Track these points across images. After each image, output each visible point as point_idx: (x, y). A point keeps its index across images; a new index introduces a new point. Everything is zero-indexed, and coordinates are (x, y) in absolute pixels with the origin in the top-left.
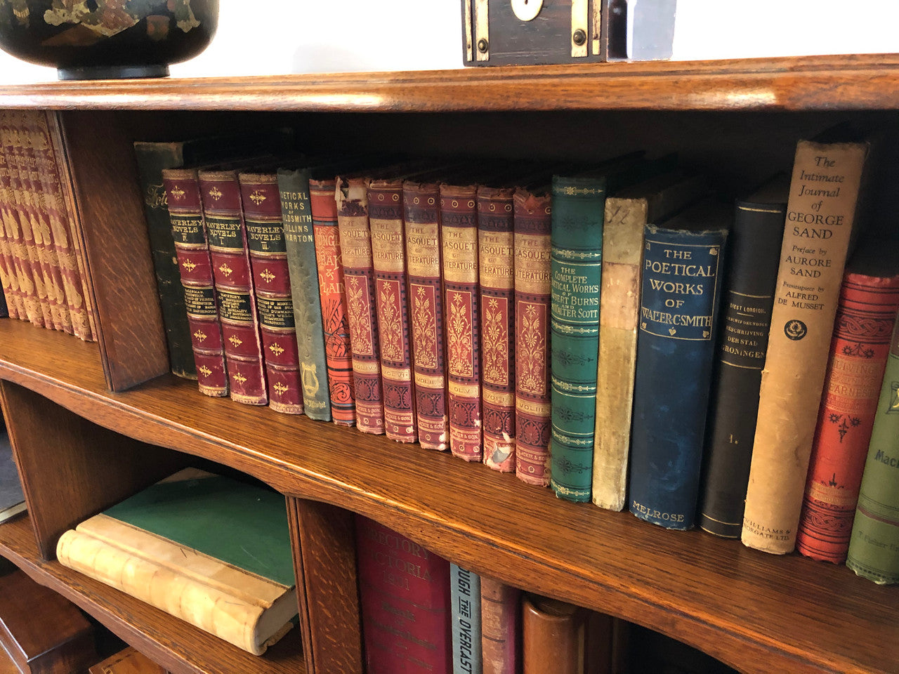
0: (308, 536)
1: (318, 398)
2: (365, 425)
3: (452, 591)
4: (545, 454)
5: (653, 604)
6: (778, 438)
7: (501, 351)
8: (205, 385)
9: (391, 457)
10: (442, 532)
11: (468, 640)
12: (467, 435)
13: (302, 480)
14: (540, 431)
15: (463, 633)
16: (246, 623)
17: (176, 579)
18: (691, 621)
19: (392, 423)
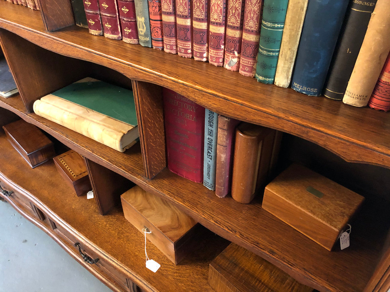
0: (142, 100)
1: (145, 35)
2: (168, 49)
3: (205, 126)
4: (254, 61)
5: (300, 125)
6: (373, 49)
7: (238, 7)
8: (92, 29)
9: (180, 63)
10: (203, 95)
11: (211, 146)
12: (217, 53)
13: (139, 72)
14: (253, 49)
15: (209, 143)
16: (116, 139)
17: (85, 121)
18: (315, 131)
19: (181, 48)
